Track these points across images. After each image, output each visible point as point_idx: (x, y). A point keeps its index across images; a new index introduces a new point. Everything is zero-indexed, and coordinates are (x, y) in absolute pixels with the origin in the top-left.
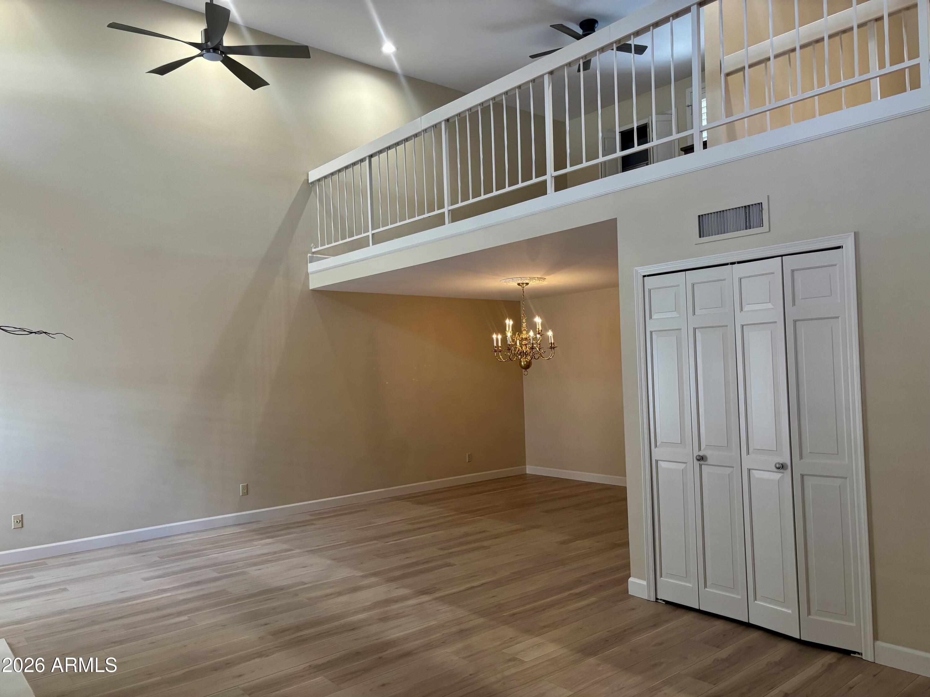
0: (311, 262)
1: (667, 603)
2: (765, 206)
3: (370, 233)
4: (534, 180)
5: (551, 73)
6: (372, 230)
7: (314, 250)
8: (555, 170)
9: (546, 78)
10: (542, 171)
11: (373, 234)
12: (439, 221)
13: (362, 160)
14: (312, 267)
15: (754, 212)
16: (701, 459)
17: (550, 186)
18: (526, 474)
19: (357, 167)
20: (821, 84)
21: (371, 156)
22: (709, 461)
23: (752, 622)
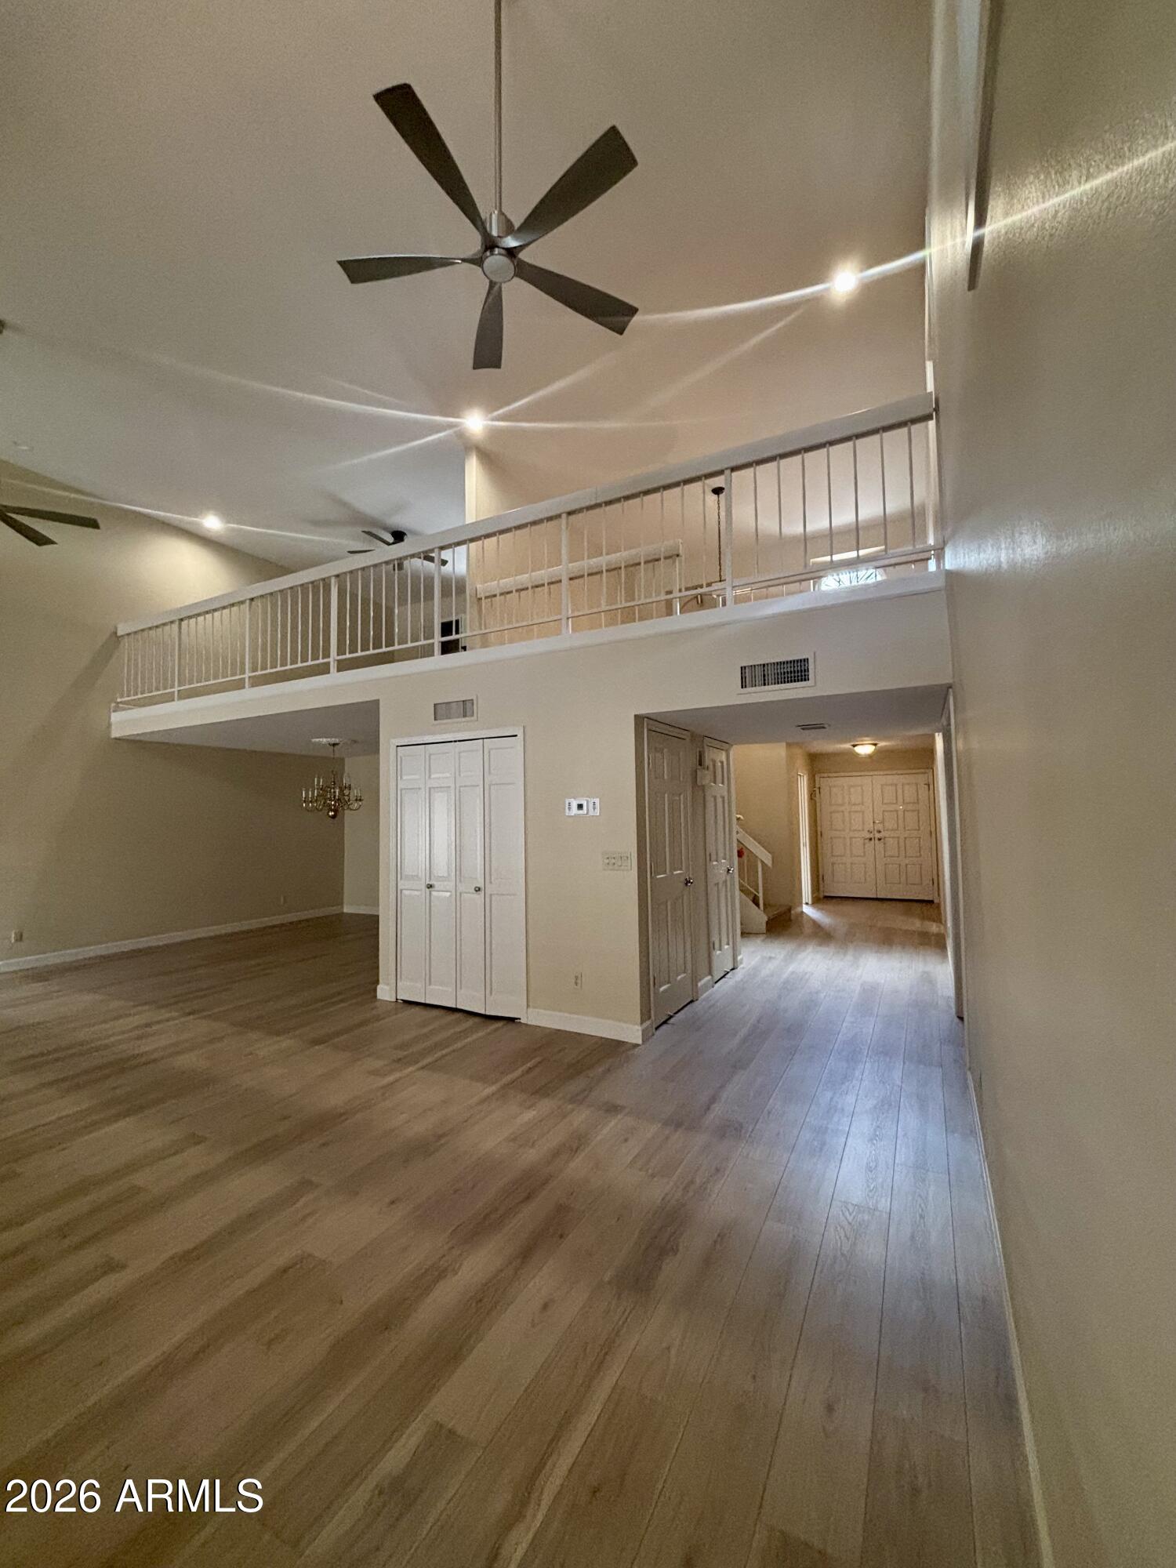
0: (114, 711)
1: (405, 1002)
2: (475, 702)
3: (176, 689)
4: (321, 661)
5: (337, 576)
6: (179, 686)
7: (119, 700)
8: (338, 655)
9: (333, 580)
10: (327, 655)
11: (179, 691)
12: (239, 685)
13: (172, 622)
14: (115, 717)
15: (468, 705)
16: (430, 886)
17: (333, 667)
18: (343, 913)
19: (167, 628)
20: (510, 622)
21: (182, 620)
22: (436, 889)
23: (459, 1007)
